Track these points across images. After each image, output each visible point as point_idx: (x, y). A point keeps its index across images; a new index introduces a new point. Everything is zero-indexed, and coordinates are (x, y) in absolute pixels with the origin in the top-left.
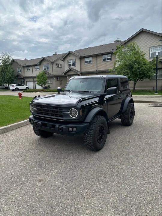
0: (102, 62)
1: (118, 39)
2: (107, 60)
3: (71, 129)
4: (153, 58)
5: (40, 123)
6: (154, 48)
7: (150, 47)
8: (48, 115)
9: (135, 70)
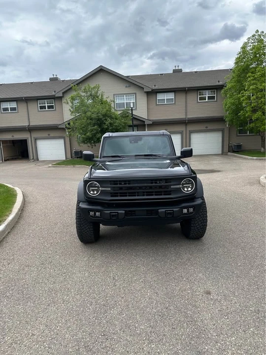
0: (39, 111)
1: (55, 76)
2: (47, 109)
3: (185, 211)
4: (121, 110)
5: (124, 212)
6: (119, 97)
7: (114, 95)
8: (138, 195)
9: (106, 127)
